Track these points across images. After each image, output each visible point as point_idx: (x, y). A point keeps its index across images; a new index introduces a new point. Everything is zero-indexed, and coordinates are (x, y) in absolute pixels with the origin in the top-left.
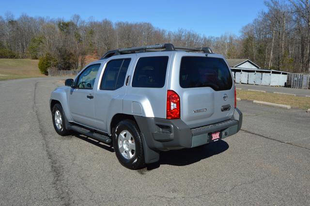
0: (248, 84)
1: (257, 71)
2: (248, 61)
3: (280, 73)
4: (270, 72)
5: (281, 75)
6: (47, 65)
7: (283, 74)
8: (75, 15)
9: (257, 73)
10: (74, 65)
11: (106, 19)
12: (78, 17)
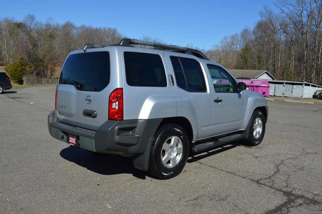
0: (274, 96)
1: (286, 83)
2: (266, 73)
3: (309, 85)
4: (302, 84)
5: (310, 87)
6: (21, 72)
7: (312, 86)
8: (29, 15)
9: (286, 85)
10: (43, 74)
11: (69, 22)
12: (32, 18)
